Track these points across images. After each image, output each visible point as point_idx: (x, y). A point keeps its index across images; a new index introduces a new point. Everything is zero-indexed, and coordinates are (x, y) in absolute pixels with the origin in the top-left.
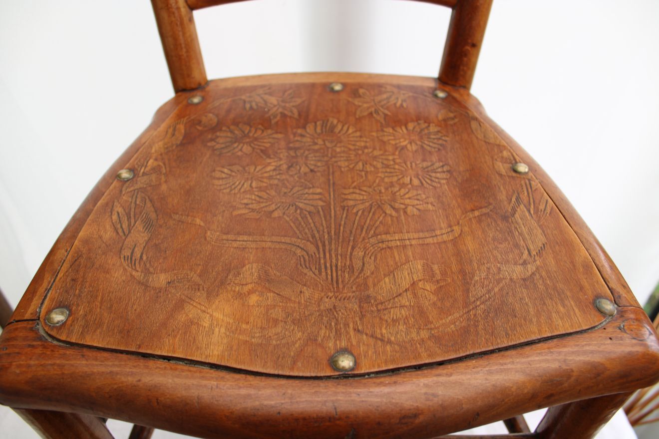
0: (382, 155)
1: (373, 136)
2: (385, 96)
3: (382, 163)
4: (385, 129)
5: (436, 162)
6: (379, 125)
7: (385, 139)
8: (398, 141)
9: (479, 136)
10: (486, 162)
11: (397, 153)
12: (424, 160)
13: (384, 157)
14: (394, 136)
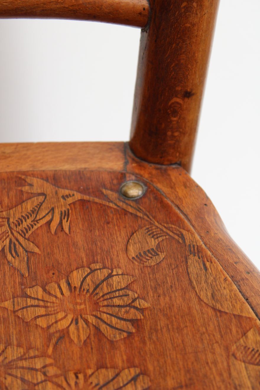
0: (21, 359)
1: (5, 309)
2: (29, 206)
3: (23, 380)
4: (28, 291)
5: (123, 369)
6: (18, 280)
7: (29, 315)
8: (52, 319)
9: (202, 295)
10: (215, 363)
11: (50, 351)
12: (101, 366)
13: (25, 364)
14: (46, 307)
